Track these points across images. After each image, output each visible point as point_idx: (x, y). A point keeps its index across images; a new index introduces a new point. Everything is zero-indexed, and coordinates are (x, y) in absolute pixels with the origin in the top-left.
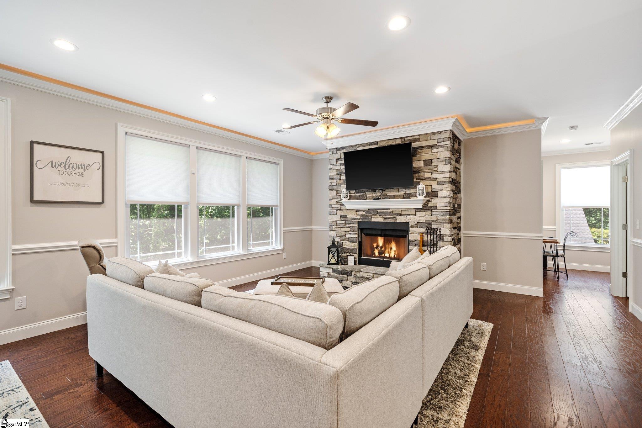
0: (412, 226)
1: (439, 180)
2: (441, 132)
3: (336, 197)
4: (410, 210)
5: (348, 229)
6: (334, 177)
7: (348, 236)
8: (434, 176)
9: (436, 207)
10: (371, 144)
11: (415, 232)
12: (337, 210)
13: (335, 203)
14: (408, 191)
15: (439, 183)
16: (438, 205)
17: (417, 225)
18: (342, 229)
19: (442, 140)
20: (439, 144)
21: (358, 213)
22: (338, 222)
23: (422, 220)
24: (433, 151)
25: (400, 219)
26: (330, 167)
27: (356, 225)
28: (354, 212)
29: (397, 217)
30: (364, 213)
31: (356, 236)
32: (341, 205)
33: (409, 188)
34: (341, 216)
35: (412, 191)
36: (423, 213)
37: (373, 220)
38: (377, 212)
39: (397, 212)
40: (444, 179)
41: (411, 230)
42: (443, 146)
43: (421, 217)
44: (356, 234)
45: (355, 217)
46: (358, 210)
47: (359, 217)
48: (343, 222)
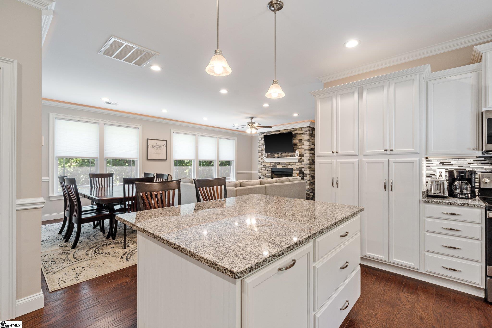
0: (294, 170)
1: (305, 149)
2: (305, 127)
3: (261, 156)
4: (293, 162)
5: (267, 172)
6: (261, 146)
7: (267, 175)
8: (303, 147)
9: (303, 161)
10: (277, 131)
11: (295, 173)
12: (262, 163)
13: (261, 159)
14: (292, 154)
15: (305, 150)
16: (304, 160)
17: (296, 169)
18: (264, 172)
19: (305, 131)
20: (305, 133)
21: (271, 164)
22: (262, 168)
23: (298, 167)
24: (302, 135)
25: (289, 167)
26: (259, 141)
27: (270, 170)
28: (269, 164)
29: (288, 166)
30: (273, 164)
31: (270, 175)
32: (264, 160)
33: (293, 153)
34: (264, 165)
35: (294, 154)
36: (298, 164)
37: (278, 167)
38: (279, 163)
39: (288, 163)
40: (306, 148)
41: (294, 171)
42: (306, 134)
43: (298, 166)
44: (270, 174)
45: (270, 166)
46: (271, 163)
47: (271, 166)
48: (265, 168)
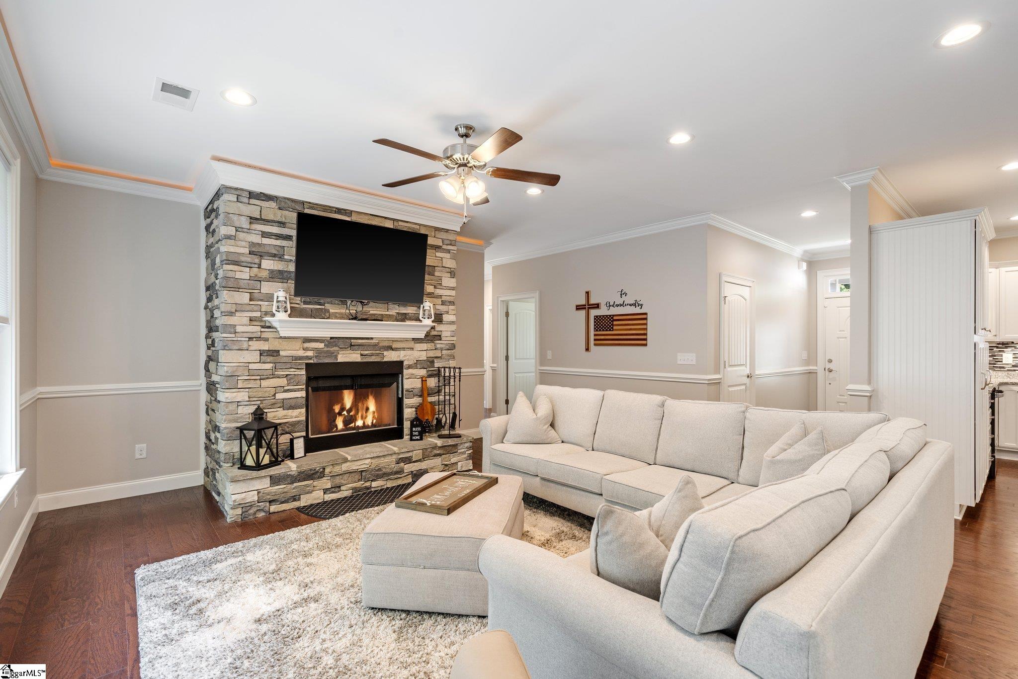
0: (409, 367)
1: (444, 298)
2: (447, 231)
3: (248, 308)
4: (406, 340)
5: (283, 382)
6: (243, 259)
7: (280, 396)
8: (439, 292)
9: (439, 337)
10: (339, 211)
11: (413, 376)
12: (250, 339)
13: (246, 321)
14: (403, 310)
15: (443, 303)
16: (443, 334)
17: (417, 364)
18: (265, 383)
19: (449, 242)
20: (444, 247)
21: (307, 345)
22: (252, 366)
23: (423, 356)
24: (438, 254)
25: (391, 356)
27: (303, 372)
28: (298, 344)
29: (385, 353)
30: (322, 345)
31: (301, 395)
32: (263, 327)
33: (405, 306)
34: (262, 352)
35: (410, 310)
36: (424, 346)
37: (341, 359)
38: (349, 343)
39: (386, 344)
40: (448, 298)
41: (406, 372)
42: (449, 251)
43: (421, 352)
44: (302, 390)
45: (301, 353)
46: (307, 340)
47: (310, 353)
48: (269, 366)
